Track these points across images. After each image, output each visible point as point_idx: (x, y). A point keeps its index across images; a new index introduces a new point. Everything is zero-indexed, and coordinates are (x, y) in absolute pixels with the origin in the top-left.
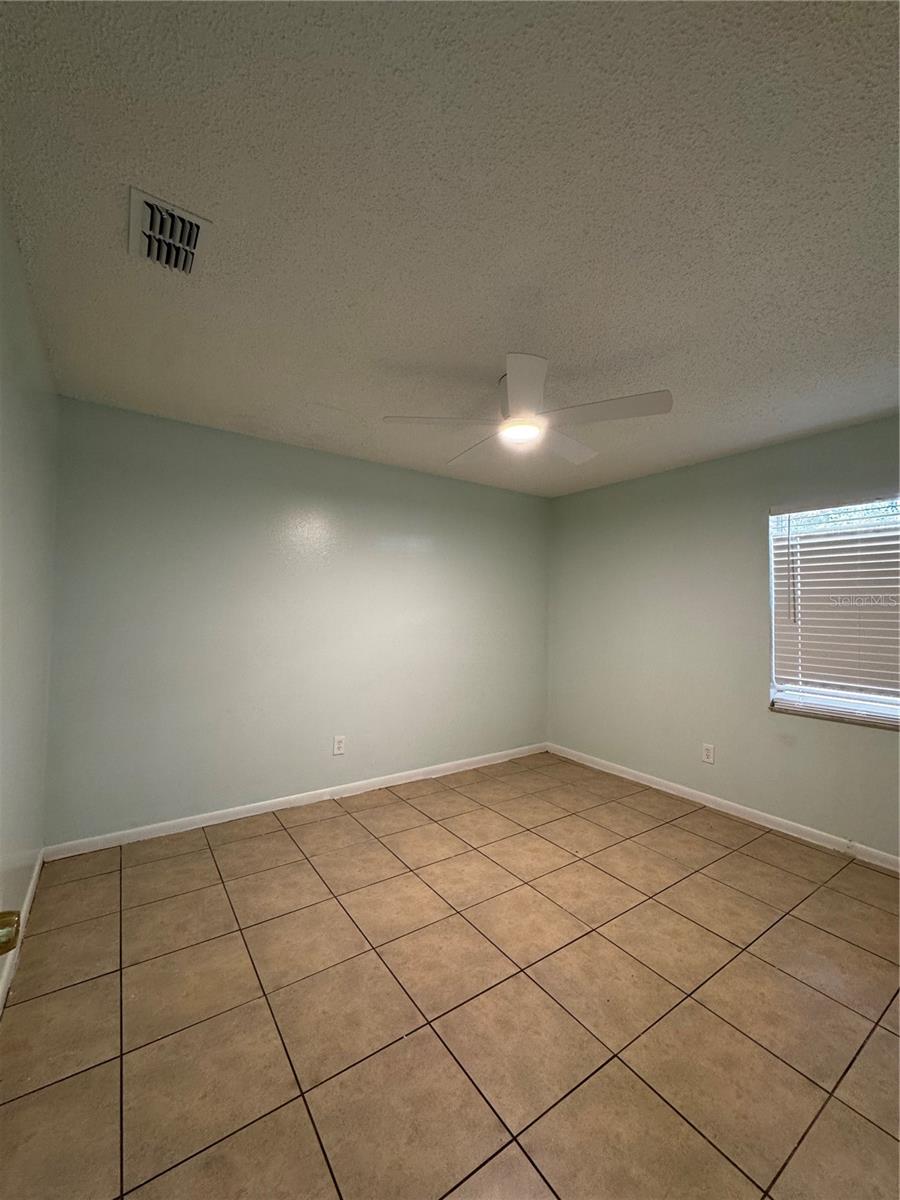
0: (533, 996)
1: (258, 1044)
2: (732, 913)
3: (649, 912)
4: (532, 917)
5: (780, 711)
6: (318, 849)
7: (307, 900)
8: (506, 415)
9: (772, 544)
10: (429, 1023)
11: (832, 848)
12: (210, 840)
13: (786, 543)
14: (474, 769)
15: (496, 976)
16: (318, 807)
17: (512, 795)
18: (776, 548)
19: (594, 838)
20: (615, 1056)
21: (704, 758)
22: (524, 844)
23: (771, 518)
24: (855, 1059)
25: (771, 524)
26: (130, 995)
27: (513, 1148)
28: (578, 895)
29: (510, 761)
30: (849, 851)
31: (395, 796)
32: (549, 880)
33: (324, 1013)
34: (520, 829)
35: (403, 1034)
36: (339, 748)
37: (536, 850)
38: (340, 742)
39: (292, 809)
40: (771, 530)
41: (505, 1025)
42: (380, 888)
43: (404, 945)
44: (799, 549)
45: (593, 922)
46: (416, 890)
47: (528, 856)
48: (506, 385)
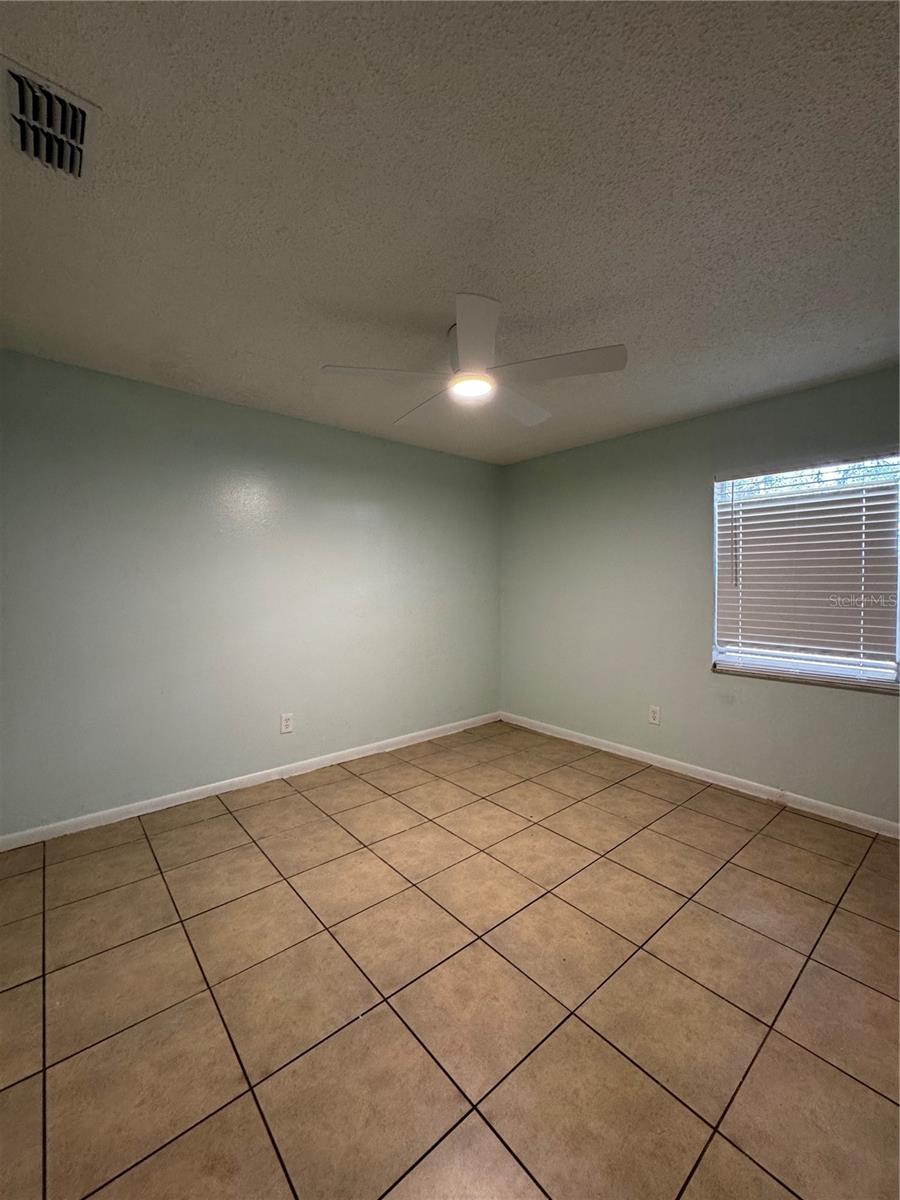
0: (491, 962)
1: (203, 1040)
2: (678, 866)
3: (601, 870)
4: (489, 883)
5: (721, 672)
6: (265, 831)
7: (256, 884)
8: (456, 368)
9: (717, 510)
10: (385, 1000)
11: (766, 798)
12: (145, 830)
13: (730, 509)
14: (429, 741)
15: (453, 946)
16: (266, 788)
17: (467, 765)
18: (720, 514)
19: (546, 801)
20: (572, 1013)
21: (652, 720)
22: (480, 812)
23: (715, 484)
24: (790, 992)
25: (716, 490)
26: (54, 1003)
27: (474, 1117)
28: (532, 859)
29: (465, 731)
30: (780, 800)
31: (347, 772)
32: (505, 846)
33: (274, 1000)
34: (475, 798)
35: (359, 1014)
36: (287, 726)
37: (491, 818)
38: (287, 720)
39: (238, 791)
40: (716, 496)
41: (463, 994)
42: (332, 866)
43: (359, 923)
44: (741, 515)
45: (548, 884)
46: (370, 866)
47: (483, 824)
48: (455, 335)
